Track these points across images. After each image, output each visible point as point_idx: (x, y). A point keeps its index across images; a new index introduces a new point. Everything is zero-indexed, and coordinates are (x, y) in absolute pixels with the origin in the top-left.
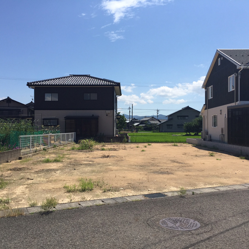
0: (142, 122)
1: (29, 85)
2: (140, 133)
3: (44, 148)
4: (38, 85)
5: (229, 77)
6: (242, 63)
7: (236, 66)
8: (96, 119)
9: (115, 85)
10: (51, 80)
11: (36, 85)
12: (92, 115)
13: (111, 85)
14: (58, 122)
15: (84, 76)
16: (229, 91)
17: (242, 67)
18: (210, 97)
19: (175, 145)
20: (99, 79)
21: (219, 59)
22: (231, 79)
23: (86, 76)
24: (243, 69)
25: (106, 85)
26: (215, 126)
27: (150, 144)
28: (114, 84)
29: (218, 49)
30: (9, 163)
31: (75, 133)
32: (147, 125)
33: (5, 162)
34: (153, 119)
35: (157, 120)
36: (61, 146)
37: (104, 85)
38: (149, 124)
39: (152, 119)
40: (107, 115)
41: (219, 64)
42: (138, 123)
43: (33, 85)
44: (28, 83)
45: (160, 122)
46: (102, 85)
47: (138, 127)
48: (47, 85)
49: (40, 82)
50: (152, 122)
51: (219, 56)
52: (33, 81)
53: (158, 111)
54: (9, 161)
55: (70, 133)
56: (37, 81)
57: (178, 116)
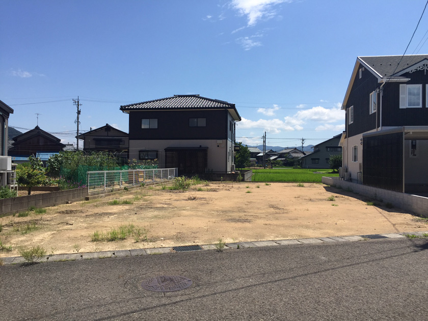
0: (281, 155)
1: (123, 109)
2: (275, 169)
3: (125, 188)
4: (133, 109)
5: (370, 94)
6: (386, 75)
7: (377, 79)
8: (204, 151)
9: (229, 108)
10: (150, 102)
11: (131, 109)
12: (199, 146)
13: (223, 107)
14: (157, 154)
15: (191, 96)
16: (370, 114)
17: (385, 81)
18: (351, 122)
19: (300, 186)
20: (209, 100)
21: (361, 70)
22: (373, 96)
23: (194, 96)
24: (386, 83)
25: (217, 108)
26: (355, 161)
27: (268, 183)
28: (227, 106)
29: (359, 57)
30: (68, 205)
31: (177, 168)
32: (288, 159)
33: (64, 203)
34: (296, 151)
35: (301, 152)
36: (153, 184)
37: (214, 108)
38: (290, 157)
39: (294, 151)
40: (218, 146)
41: (360, 77)
42: (276, 157)
43: (128, 109)
44: (121, 106)
45: (305, 154)
46: (211, 108)
47: (275, 162)
48: (144, 109)
49: (136, 105)
50: (294, 155)
51: (360, 66)
52: (128, 104)
53: (303, 141)
54: (69, 202)
55: (168, 169)
56: (133, 103)
57: (327, 147)
